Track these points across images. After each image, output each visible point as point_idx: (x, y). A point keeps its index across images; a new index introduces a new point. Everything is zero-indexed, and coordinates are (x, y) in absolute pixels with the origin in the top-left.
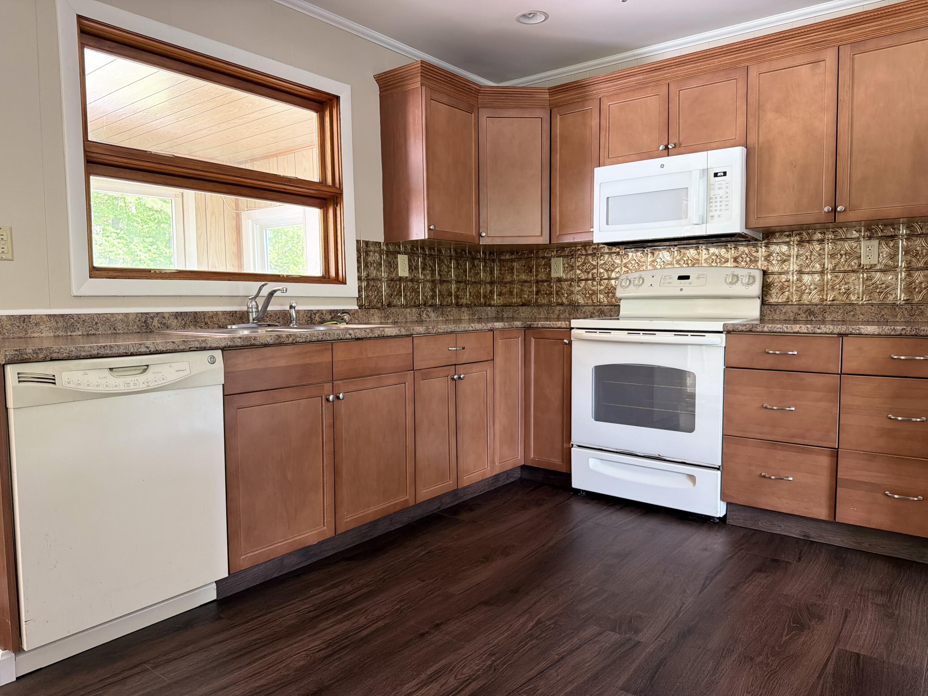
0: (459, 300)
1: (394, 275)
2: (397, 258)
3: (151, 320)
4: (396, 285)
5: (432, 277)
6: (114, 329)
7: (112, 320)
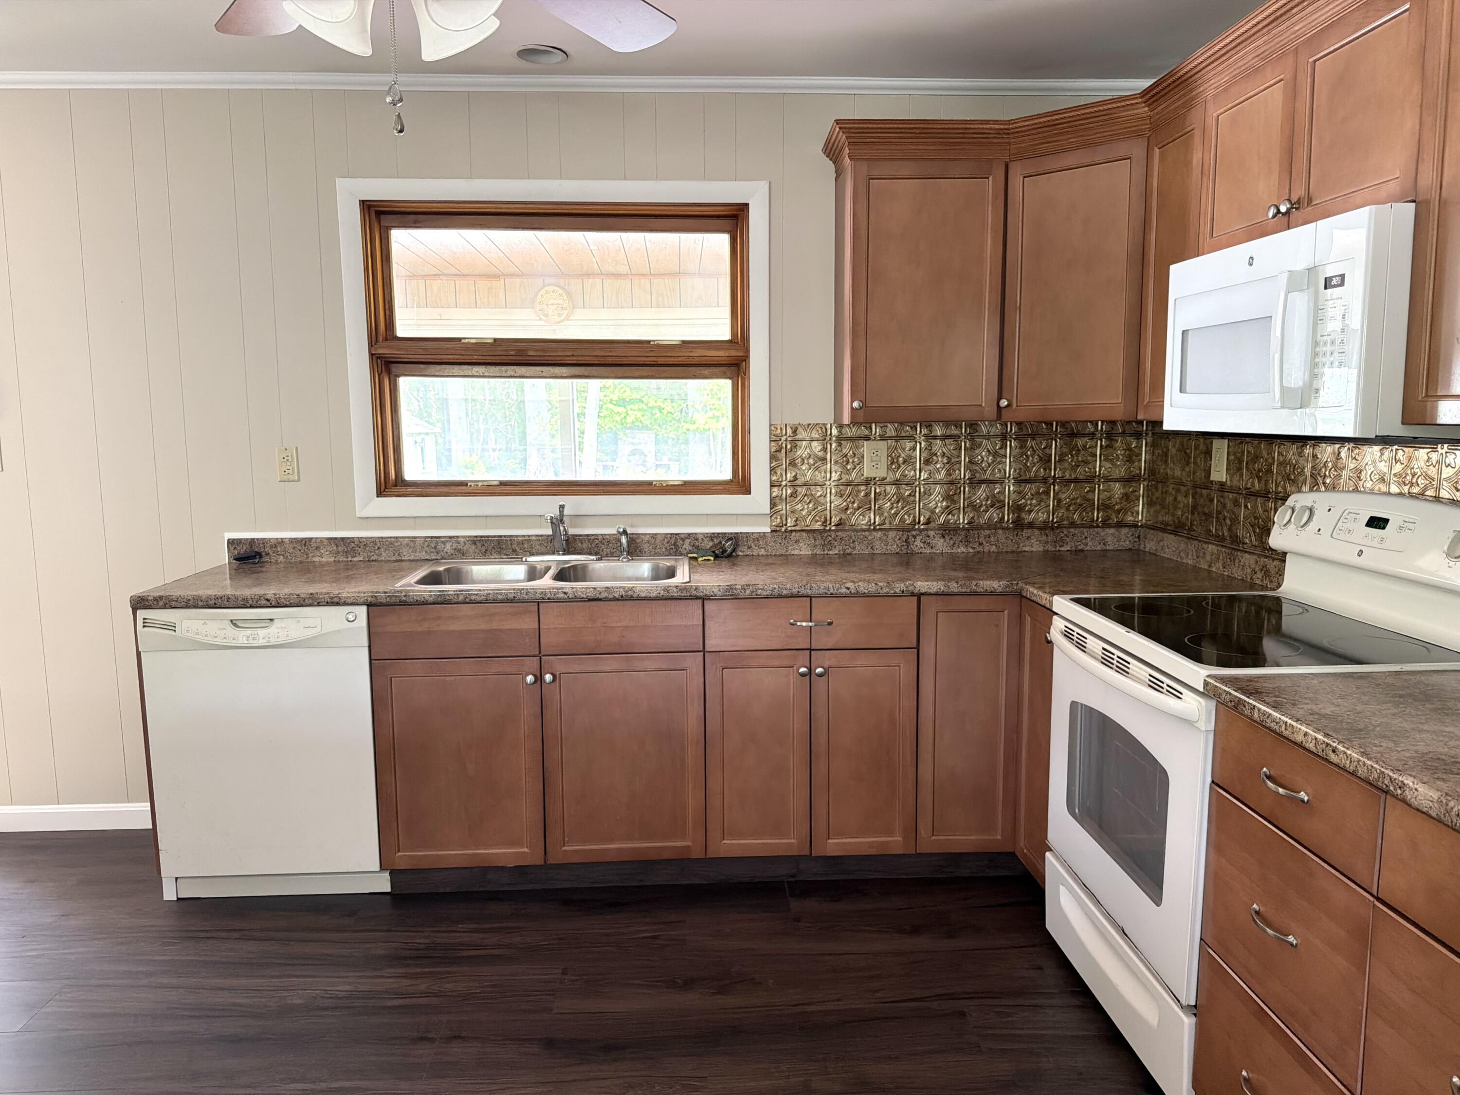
0: (1023, 515)
1: (853, 475)
2: (863, 446)
3: (443, 546)
4: (859, 491)
5: (949, 474)
6: (399, 555)
7: (396, 544)
